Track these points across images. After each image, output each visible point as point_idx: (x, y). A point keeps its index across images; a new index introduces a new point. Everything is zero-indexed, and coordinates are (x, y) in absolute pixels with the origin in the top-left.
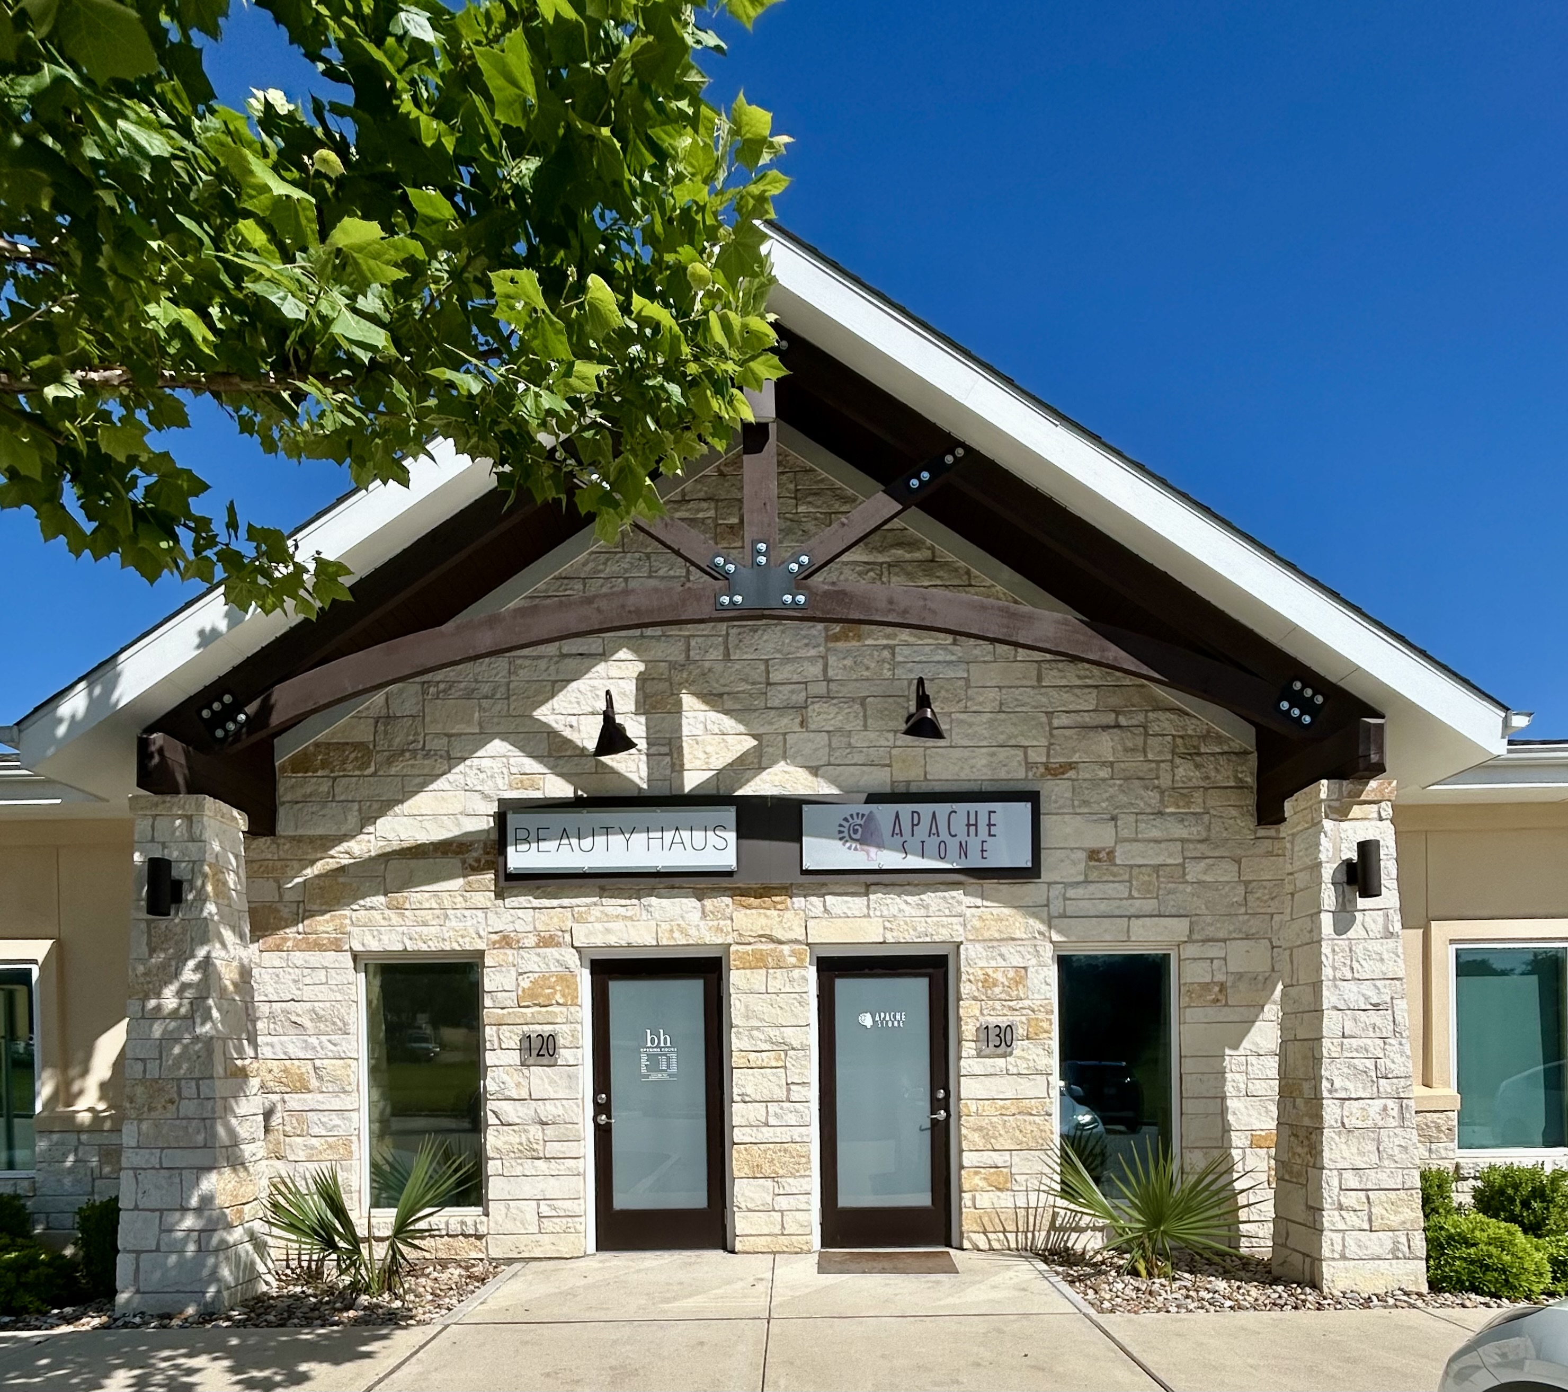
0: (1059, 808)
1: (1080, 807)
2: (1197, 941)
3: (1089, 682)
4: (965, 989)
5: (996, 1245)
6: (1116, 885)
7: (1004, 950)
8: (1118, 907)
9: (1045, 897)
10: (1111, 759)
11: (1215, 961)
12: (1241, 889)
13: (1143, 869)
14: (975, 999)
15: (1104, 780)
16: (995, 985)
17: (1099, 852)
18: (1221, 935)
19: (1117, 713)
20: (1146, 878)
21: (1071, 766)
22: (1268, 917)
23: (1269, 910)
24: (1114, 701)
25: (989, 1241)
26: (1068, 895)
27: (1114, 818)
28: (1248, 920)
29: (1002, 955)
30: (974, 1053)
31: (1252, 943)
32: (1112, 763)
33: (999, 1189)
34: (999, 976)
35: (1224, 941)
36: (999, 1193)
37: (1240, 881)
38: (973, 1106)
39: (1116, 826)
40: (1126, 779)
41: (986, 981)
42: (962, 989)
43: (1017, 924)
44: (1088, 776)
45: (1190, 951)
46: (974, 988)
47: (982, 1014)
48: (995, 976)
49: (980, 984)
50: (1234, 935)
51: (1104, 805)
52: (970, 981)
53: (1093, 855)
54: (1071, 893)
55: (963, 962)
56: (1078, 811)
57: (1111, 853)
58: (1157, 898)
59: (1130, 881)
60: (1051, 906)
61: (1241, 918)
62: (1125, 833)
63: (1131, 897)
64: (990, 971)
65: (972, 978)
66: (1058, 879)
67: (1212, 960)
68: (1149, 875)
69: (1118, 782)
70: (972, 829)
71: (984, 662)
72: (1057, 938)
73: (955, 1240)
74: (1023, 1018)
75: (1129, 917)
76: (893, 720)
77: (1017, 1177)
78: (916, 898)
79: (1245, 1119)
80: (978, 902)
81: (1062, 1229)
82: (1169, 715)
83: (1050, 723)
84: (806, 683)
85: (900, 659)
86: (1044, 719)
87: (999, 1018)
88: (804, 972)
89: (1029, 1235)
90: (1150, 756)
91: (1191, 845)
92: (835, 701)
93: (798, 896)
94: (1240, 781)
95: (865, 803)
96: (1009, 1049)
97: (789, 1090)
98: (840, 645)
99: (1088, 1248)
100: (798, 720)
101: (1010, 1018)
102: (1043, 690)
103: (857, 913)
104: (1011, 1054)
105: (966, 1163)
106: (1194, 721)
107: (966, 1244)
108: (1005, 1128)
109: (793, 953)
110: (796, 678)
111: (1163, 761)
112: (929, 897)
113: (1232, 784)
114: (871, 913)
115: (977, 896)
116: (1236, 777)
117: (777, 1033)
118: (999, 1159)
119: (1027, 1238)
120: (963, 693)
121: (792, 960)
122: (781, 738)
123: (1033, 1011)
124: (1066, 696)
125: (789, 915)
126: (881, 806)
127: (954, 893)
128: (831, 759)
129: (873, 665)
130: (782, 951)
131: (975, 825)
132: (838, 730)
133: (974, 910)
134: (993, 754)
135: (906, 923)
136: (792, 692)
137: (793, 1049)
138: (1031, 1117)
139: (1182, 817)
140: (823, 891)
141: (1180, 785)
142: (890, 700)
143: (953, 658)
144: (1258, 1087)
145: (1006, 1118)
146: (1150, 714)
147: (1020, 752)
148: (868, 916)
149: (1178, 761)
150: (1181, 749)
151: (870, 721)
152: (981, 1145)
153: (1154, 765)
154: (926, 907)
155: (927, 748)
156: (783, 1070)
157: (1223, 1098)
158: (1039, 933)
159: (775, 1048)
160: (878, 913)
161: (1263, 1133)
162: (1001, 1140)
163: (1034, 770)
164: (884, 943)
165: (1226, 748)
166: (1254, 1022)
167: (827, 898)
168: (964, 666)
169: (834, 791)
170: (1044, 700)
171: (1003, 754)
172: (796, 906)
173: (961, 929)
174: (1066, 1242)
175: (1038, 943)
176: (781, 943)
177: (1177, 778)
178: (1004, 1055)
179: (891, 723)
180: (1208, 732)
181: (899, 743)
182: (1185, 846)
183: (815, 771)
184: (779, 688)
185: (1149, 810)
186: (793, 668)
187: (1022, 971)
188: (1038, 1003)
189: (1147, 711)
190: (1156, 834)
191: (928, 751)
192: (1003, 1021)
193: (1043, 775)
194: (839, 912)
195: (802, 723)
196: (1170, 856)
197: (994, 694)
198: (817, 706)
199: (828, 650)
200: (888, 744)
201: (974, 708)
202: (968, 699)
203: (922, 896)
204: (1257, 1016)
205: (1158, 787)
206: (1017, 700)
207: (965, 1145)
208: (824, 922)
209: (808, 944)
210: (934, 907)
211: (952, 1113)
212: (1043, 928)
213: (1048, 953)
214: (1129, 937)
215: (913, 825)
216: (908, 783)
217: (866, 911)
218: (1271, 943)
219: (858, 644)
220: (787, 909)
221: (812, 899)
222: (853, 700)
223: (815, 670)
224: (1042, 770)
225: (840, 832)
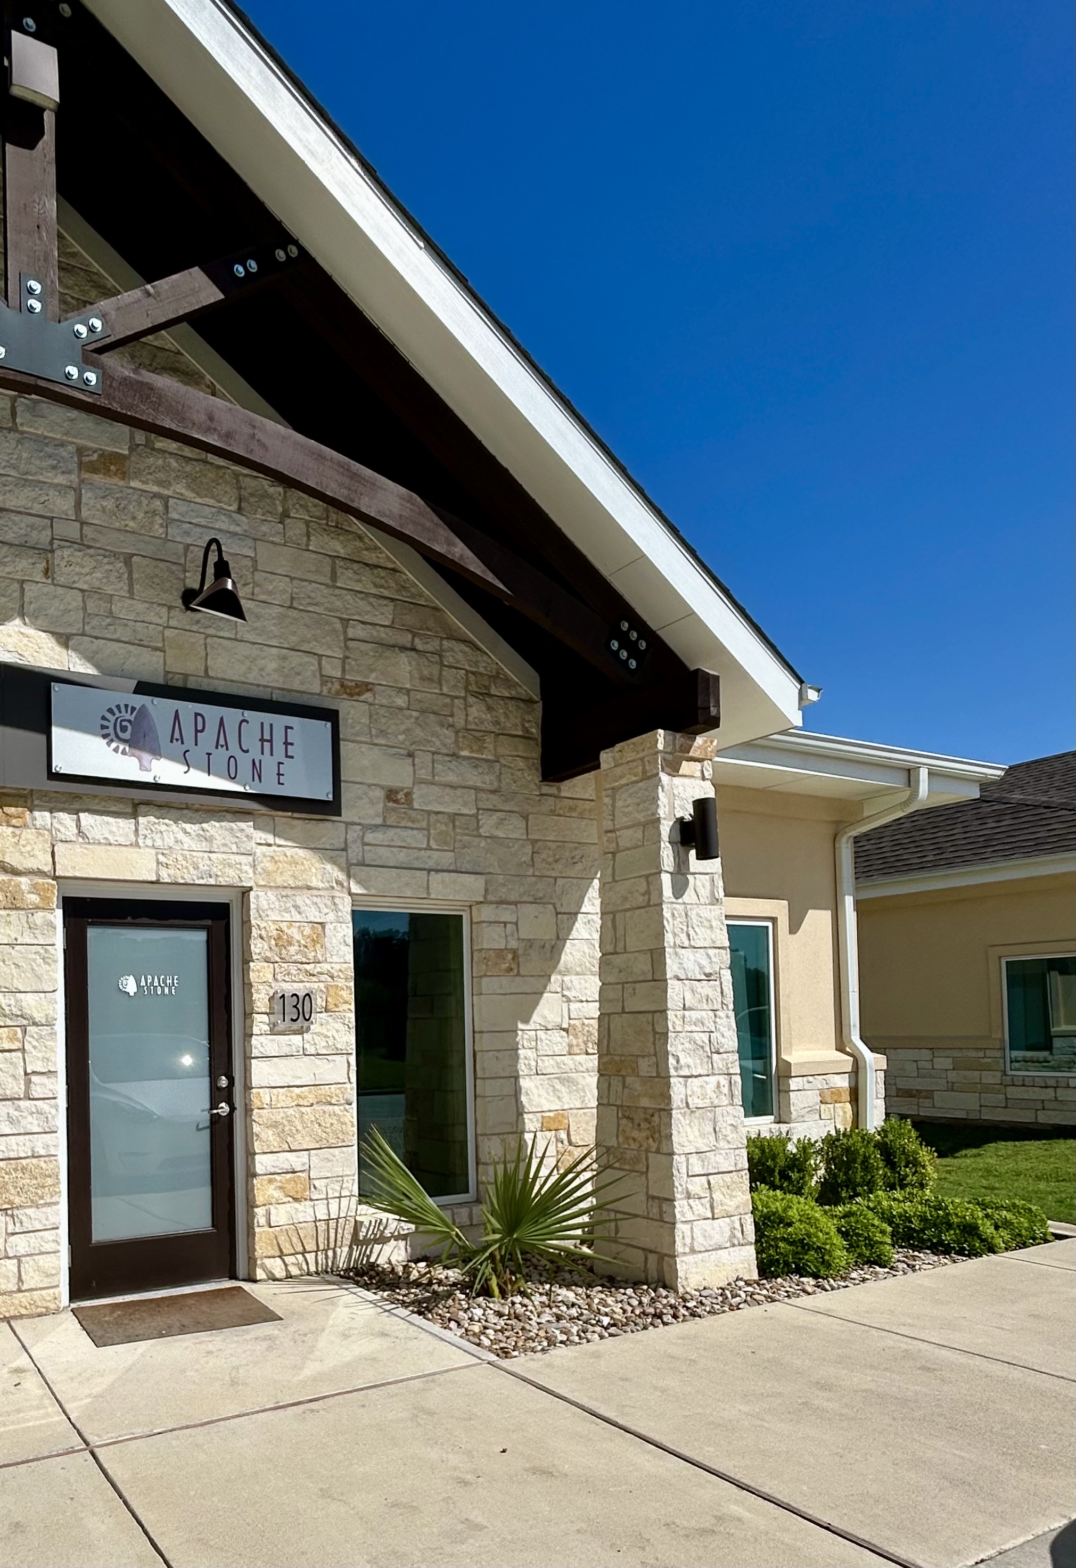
0: (356, 735)
1: (377, 736)
2: (491, 903)
3: (386, 593)
4: (257, 947)
5: (294, 1271)
6: (415, 832)
7: (299, 902)
8: (417, 859)
9: (342, 840)
10: (408, 686)
11: (508, 925)
12: (529, 848)
13: (440, 817)
14: (267, 960)
15: (401, 709)
16: (290, 944)
17: (397, 792)
18: (512, 898)
19: (414, 635)
20: (444, 828)
21: (367, 687)
22: (552, 880)
23: (554, 874)
24: (410, 619)
25: (286, 1265)
26: (366, 840)
27: (411, 755)
28: (536, 883)
29: (296, 907)
30: (267, 1028)
31: (539, 908)
32: (408, 691)
33: (296, 1200)
34: (294, 932)
35: (516, 903)
36: (296, 1205)
37: (528, 839)
38: (265, 1096)
39: (414, 765)
40: (423, 712)
41: (279, 938)
42: (252, 947)
43: (314, 870)
44: (384, 702)
45: (487, 913)
46: (266, 947)
47: (275, 979)
48: (289, 932)
49: (273, 942)
50: (525, 898)
51: (401, 737)
52: (262, 938)
53: (391, 795)
54: (370, 837)
55: (253, 913)
56: (376, 741)
57: (408, 795)
58: (453, 851)
59: (428, 830)
60: (350, 851)
61: (529, 879)
62: (423, 774)
63: (429, 848)
64: (284, 926)
65: (263, 933)
66: (356, 820)
67: (505, 923)
68: (446, 825)
69: (415, 714)
70: (267, 745)
71: (272, 542)
72: (356, 889)
73: (241, 1270)
74: (322, 985)
75: (429, 871)
76: (165, 592)
77: (316, 1183)
78: (197, 827)
79: (536, 1099)
80: (270, 838)
81: (367, 1242)
82: (463, 647)
83: (345, 632)
84: (52, 519)
85: (174, 515)
86: (338, 626)
87: (295, 985)
88: (50, 917)
89: (330, 1253)
90: (445, 690)
91: (484, 795)
92: (92, 551)
93: (42, 809)
94: (527, 731)
95: (135, 692)
96: (306, 1024)
97: (28, 1083)
98: (97, 478)
99: (394, 1262)
100: (42, 566)
101: (308, 985)
102: (337, 591)
103: (122, 840)
104: (308, 1029)
105: (259, 1169)
106: (485, 658)
107: (260, 1274)
108: (303, 1122)
109: (35, 889)
110: (37, 508)
111: (457, 697)
112: (214, 828)
113: (520, 733)
114: (141, 842)
115: (269, 832)
116: (523, 726)
117: (12, 1002)
118: (296, 1161)
119: (327, 1257)
120: (250, 576)
121: (34, 898)
122: (16, 586)
123: (332, 977)
124: (361, 603)
125: (28, 834)
126: (156, 700)
127: (242, 825)
128: (87, 628)
129: (140, 516)
130: (18, 885)
131: (271, 741)
132: (96, 591)
133: (264, 848)
134: (284, 658)
135: (185, 859)
136: (32, 527)
137: (35, 1024)
138: (331, 1108)
139: (475, 763)
140: (77, 806)
141: (473, 727)
142: (162, 565)
143: (238, 529)
144: (546, 1064)
145: (303, 1109)
146: (445, 642)
147: (314, 661)
148: (137, 845)
149: (471, 700)
150: (473, 688)
151: (137, 587)
152: (275, 1145)
153: (448, 700)
154: (209, 840)
155: (207, 636)
156: (19, 1054)
157: (517, 1078)
158: (338, 882)
159: (9, 1023)
160: (149, 842)
161: (551, 1114)
162: (298, 1137)
163: (329, 685)
164: (157, 882)
165: (514, 693)
166: (542, 993)
167: (82, 815)
168: (250, 543)
169: (90, 670)
170: (338, 603)
171: (296, 659)
172: (38, 823)
173: (250, 871)
174: (369, 1257)
175: (337, 894)
176: (16, 872)
177: (470, 718)
178: (300, 1032)
179: (163, 595)
180: (498, 673)
181: (173, 623)
182: (479, 795)
183: (64, 640)
184: (14, 517)
185: (444, 751)
186: (33, 494)
187: (319, 926)
188: (337, 967)
189: (442, 639)
190: (452, 778)
191: (209, 640)
192: (300, 989)
193: (337, 693)
194: (99, 837)
195: (46, 572)
196: (465, 804)
197: (283, 584)
198: (66, 552)
199: (82, 481)
200: (160, 622)
201: (262, 597)
202: (256, 584)
203: (205, 825)
204: (545, 987)
205: (452, 726)
206: (309, 597)
207: (257, 1147)
208: (78, 849)
209: (55, 878)
210: (219, 841)
211: (237, 1105)
212: (342, 877)
213: (346, 907)
214: (428, 893)
215: (197, 731)
216: (186, 676)
217: (133, 838)
218: (555, 909)
219: (121, 483)
220: (25, 826)
221: (61, 815)
222: (115, 555)
223: (64, 504)
224: (337, 686)
225: (103, 727)
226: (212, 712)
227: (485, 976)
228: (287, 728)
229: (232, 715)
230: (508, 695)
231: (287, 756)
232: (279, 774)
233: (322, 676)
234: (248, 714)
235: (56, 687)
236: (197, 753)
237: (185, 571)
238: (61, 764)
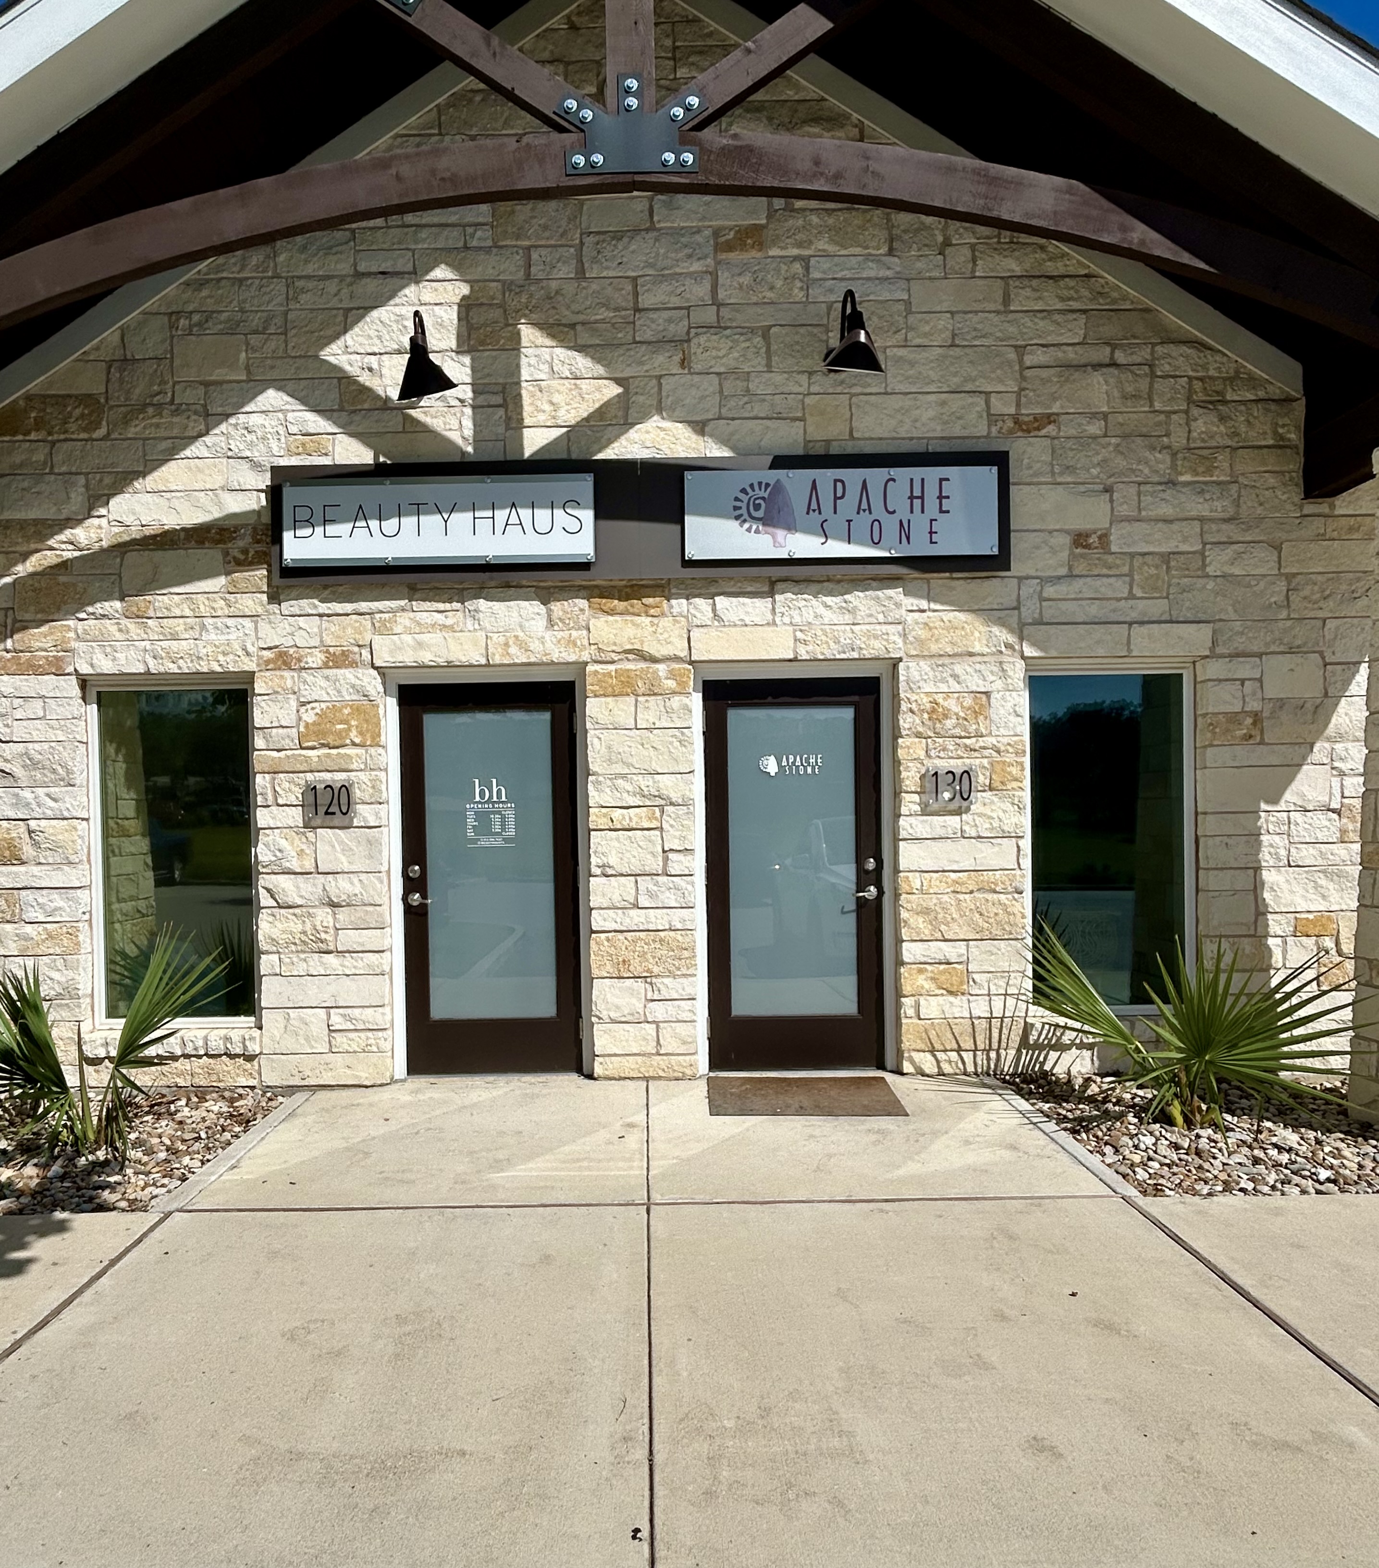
0: (1035, 475)
1: (1061, 474)
2: (1222, 656)
3: (1075, 305)
4: (906, 722)
5: (947, 1068)
6: (1112, 580)
7: (958, 669)
8: (1114, 611)
9: (1014, 596)
10: (1105, 409)
11: (1247, 683)
12: (1282, 585)
13: (1148, 559)
14: (919, 735)
15: (1095, 438)
16: (946, 716)
17: (1088, 536)
18: (1255, 649)
19: (1114, 347)
20: (1153, 571)
21: (1050, 419)
22: (1319, 623)
23: (1321, 614)
24: (1108, 330)
25: (938, 1062)
26: (1045, 595)
27: (1108, 490)
28: (1292, 628)
29: (955, 677)
30: (917, 808)
31: (1297, 659)
32: (1105, 416)
33: (951, 993)
34: (952, 705)
35: (1260, 655)
36: (951, 999)
37: (1281, 574)
38: (916, 881)
39: (1111, 501)
40: (1125, 436)
41: (934, 711)
42: (901, 722)
43: (977, 634)
44: (1073, 432)
45: (1214, 669)
46: (918, 721)
47: (928, 756)
48: (946, 704)
49: (926, 716)
50: (1273, 648)
51: (1094, 471)
52: (912, 711)
53: (1080, 539)
54: (1050, 591)
55: (902, 686)
56: (1059, 480)
57: (1104, 538)
58: (1167, 597)
59: (1130, 575)
60: (1022, 609)
61: (1280, 624)
62: (1123, 510)
63: (1131, 596)
64: (940, 698)
65: (914, 706)
66: (1032, 573)
67: (1243, 681)
68: (1157, 567)
69: (1113, 440)
70: (917, 503)
71: (930, 278)
72: (1029, 651)
73: (890, 1062)
74: (985, 762)
75: (1130, 624)
76: (805, 357)
77: (975, 976)
78: (838, 599)
79: (1286, 897)
80: (924, 604)
81: (1038, 1047)
82: (1184, 349)
83: (1021, 361)
84: (688, 308)
85: (815, 275)
86: (1012, 355)
87: (952, 762)
88: (686, 700)
89: (993, 1055)
90: (1158, 406)
91: (1214, 527)
92: (728, 332)
93: (678, 596)
94: (1282, 438)
95: (770, 468)
96: (965, 804)
97: (666, 860)
98: (734, 256)
99: (1074, 1072)
100: (677, 358)
101: (967, 761)
102: (1011, 316)
103: (758, 620)
104: (968, 810)
105: (907, 957)
106: (1218, 358)
107: (907, 1067)
108: (959, 909)
109: (672, 675)
110: (675, 301)
111: (1175, 412)
112: (858, 599)
113: (1271, 442)
114: (778, 620)
115: (921, 597)
116: (1275, 433)
117: (651, 783)
118: (952, 951)
119: (989, 1059)
120: (901, 320)
121: (671, 684)
122: (654, 381)
123: (998, 752)
124: (1041, 324)
125: (665, 622)
126: (791, 473)
127: (890, 592)
128: (724, 411)
129: (779, 283)
130: (656, 672)
131: (922, 497)
132: (732, 372)
133: (917, 615)
134: (943, 403)
135: (825, 634)
136: (670, 321)
137: (672, 804)
138: (995, 896)
139: (1200, 489)
140: (713, 590)
141: (1199, 444)
142: (802, 330)
143: (889, 273)
144: (1304, 853)
145: (961, 897)
146: (1158, 348)
147: (980, 400)
148: (774, 623)
149: (1195, 411)
150: (1201, 396)
151: (775, 359)
152: (926, 933)
153: (1162, 417)
154: (852, 611)
155: (853, 395)
156: (658, 833)
157: (1257, 869)
158: (1008, 646)
159: (648, 803)
160: (787, 620)
161: (1311, 916)
162: (954, 926)
163: (1000, 424)
164: (795, 660)
165: (1261, 394)
166: (1300, 765)
167: (717, 599)
168: (903, 284)
169: (726, 453)
170: (1012, 329)
171: (957, 402)
172: (675, 611)
173: (900, 642)
174: (1043, 1064)
175: (1005, 659)
176: (654, 660)
177: (1194, 434)
178: (958, 812)
179: (804, 362)
180: (1237, 372)
181: (815, 389)
182: (1206, 527)
183: (700, 428)
184: (652, 315)
185: (1156, 479)
186: (670, 288)
187: (984, 697)
188: (1005, 740)
189: (1154, 345)
190: (1166, 510)
191: (854, 399)
192: (958, 765)
193: (1011, 432)
194: (735, 619)
195: (683, 363)
196: (1185, 540)
197: (944, 322)
198: (702, 339)
199: (718, 263)
200: (801, 390)
201: (918, 341)
202: (909, 328)
203: (847, 597)
204: (1304, 758)
205: (1168, 447)
206: (975, 329)
207: (905, 934)
208: (713, 633)
209: (691, 663)
210: (863, 611)
211: (886, 889)
212: (1012, 639)
213: (1018, 672)
214: (1129, 650)
215: (836, 498)
216: (828, 442)
217: (770, 617)
218: (1323, 658)
219: (759, 255)
220: (663, 614)
221: (698, 601)
222: (753, 330)
223: (701, 291)
224: (1010, 424)
225: (736, 508)
226: (853, 476)
227: (1211, 745)
228: (941, 480)
229: (876, 476)
230: (1254, 398)
231: (941, 511)
232: (931, 533)
233: (989, 414)
234: (894, 472)
235: (688, 475)
236: (837, 522)
237: (828, 331)
238: (693, 552)
